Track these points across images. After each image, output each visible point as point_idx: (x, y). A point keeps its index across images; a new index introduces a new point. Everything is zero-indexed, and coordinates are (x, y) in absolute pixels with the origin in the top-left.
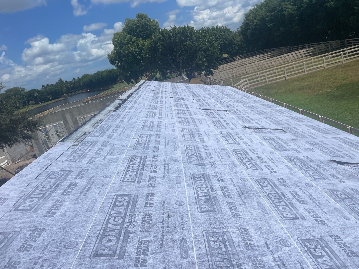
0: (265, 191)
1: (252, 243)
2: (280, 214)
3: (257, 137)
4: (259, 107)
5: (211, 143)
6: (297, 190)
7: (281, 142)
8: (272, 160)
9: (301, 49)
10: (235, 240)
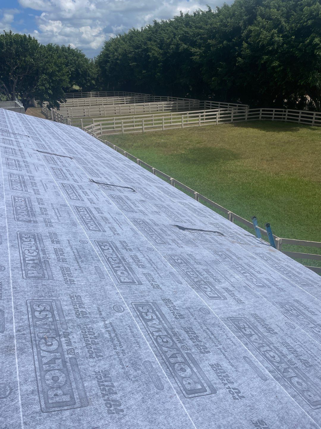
0: (106, 254)
1: (84, 310)
2: (117, 279)
3: (104, 194)
4: (111, 160)
5: (48, 196)
6: (138, 254)
7: (129, 202)
8: (117, 222)
9: (163, 100)
10: (65, 308)
